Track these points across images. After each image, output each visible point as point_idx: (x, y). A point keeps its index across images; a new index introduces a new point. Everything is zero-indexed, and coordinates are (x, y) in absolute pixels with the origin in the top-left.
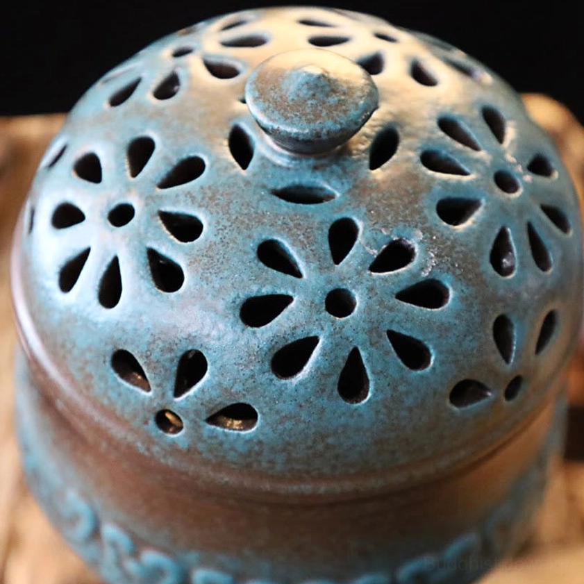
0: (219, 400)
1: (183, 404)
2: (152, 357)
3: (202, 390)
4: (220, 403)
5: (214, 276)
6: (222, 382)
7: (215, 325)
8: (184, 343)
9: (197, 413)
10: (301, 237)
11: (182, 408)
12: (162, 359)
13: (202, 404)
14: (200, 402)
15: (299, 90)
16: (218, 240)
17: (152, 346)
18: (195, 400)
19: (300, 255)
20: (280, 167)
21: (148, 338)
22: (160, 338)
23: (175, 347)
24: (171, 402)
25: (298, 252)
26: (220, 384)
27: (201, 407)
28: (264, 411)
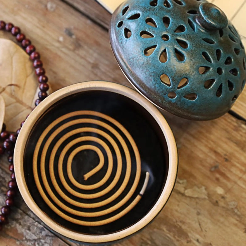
0: (190, 92)
1: (179, 91)
2: (175, 78)
3: (186, 88)
4: (189, 92)
5: (193, 59)
6: (192, 87)
7: (193, 72)
8: (184, 75)
9: (182, 94)
10: (211, 52)
11: (178, 92)
12: (177, 79)
13: (185, 92)
14: (184, 91)
15: (216, 14)
16: (193, 49)
17: (175, 75)
18: (183, 90)
19: (211, 57)
20: (203, 32)
21: (175, 72)
22: (178, 73)
23: (182, 76)
24: (176, 90)
25: (211, 56)
26: (191, 87)
27: (184, 93)
28: (200, 96)
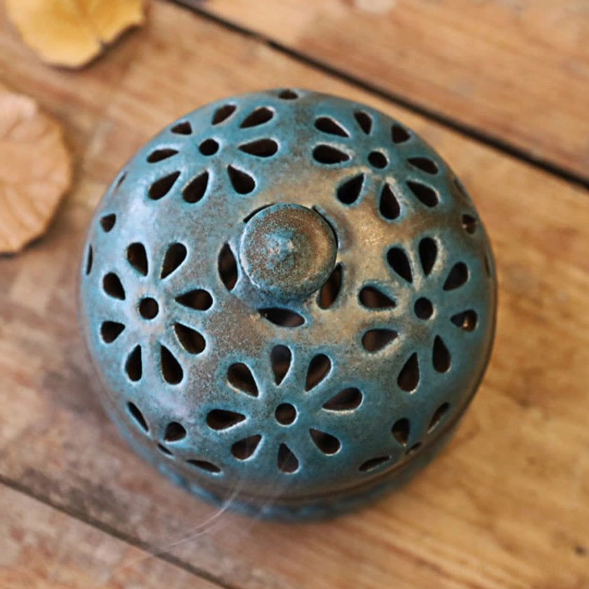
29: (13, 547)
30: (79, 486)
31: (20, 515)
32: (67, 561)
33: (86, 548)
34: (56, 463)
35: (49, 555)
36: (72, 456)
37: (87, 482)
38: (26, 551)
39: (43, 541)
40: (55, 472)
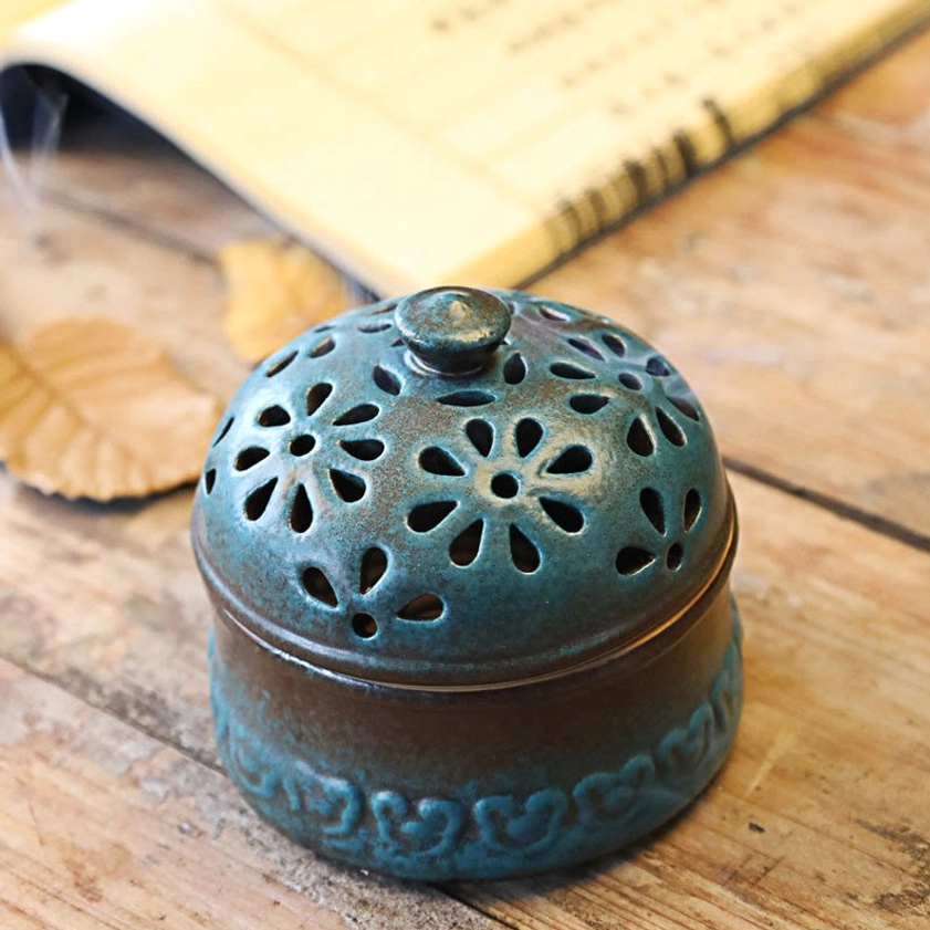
29: (21, 729)
30: (127, 691)
31: (43, 704)
32: (79, 750)
33: (110, 742)
34: (109, 667)
35: (60, 742)
36: (131, 665)
37: (139, 690)
38: (34, 736)
39: (58, 728)
40: (103, 675)
